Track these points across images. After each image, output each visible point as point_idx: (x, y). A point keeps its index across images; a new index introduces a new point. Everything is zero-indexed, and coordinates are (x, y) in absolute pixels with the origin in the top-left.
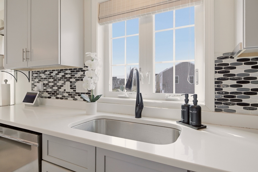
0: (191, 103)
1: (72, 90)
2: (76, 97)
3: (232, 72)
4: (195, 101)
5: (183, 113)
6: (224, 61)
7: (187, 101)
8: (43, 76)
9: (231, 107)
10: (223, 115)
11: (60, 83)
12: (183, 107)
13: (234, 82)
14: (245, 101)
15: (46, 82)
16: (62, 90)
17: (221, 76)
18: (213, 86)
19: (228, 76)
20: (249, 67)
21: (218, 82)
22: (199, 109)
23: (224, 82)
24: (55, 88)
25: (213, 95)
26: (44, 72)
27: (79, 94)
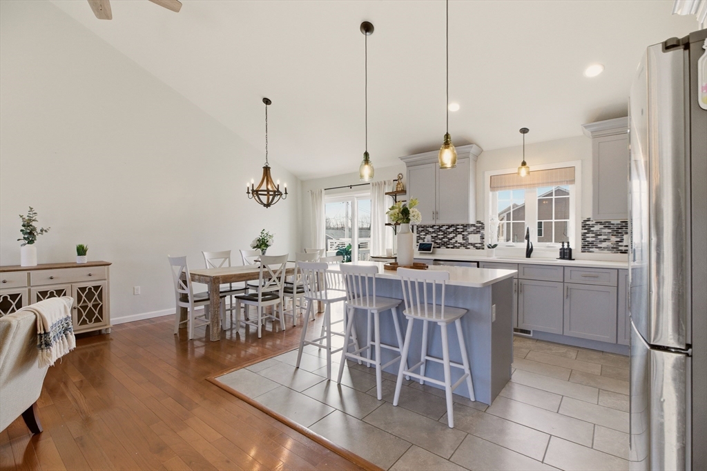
0: (566, 247)
1: (464, 241)
2: (468, 247)
3: (592, 229)
4: (568, 246)
5: (561, 253)
6: (588, 223)
7: (563, 246)
8: (431, 230)
9: (591, 250)
10: (586, 254)
11: (451, 236)
12: (561, 249)
13: (594, 235)
14: (599, 246)
15: (434, 235)
16: (453, 241)
17: (586, 231)
18: (580, 237)
19: (589, 231)
20: (602, 226)
21: (584, 235)
22: (570, 250)
23: (587, 235)
24: (445, 240)
25: (580, 243)
26: (432, 227)
27: (471, 244)
